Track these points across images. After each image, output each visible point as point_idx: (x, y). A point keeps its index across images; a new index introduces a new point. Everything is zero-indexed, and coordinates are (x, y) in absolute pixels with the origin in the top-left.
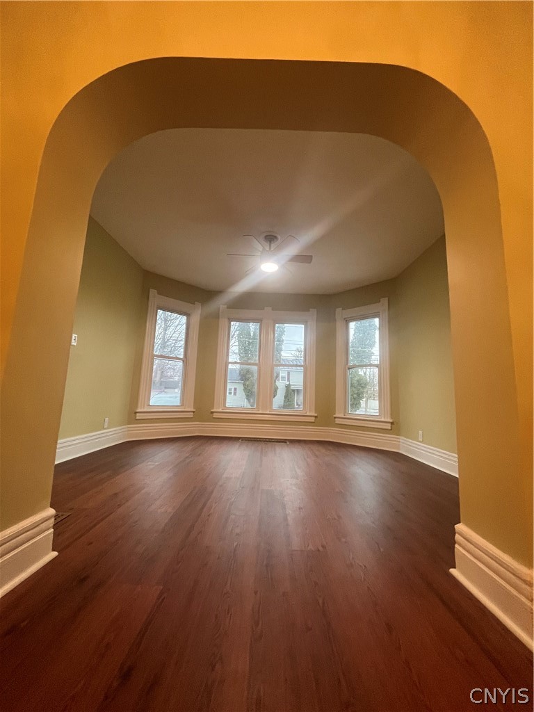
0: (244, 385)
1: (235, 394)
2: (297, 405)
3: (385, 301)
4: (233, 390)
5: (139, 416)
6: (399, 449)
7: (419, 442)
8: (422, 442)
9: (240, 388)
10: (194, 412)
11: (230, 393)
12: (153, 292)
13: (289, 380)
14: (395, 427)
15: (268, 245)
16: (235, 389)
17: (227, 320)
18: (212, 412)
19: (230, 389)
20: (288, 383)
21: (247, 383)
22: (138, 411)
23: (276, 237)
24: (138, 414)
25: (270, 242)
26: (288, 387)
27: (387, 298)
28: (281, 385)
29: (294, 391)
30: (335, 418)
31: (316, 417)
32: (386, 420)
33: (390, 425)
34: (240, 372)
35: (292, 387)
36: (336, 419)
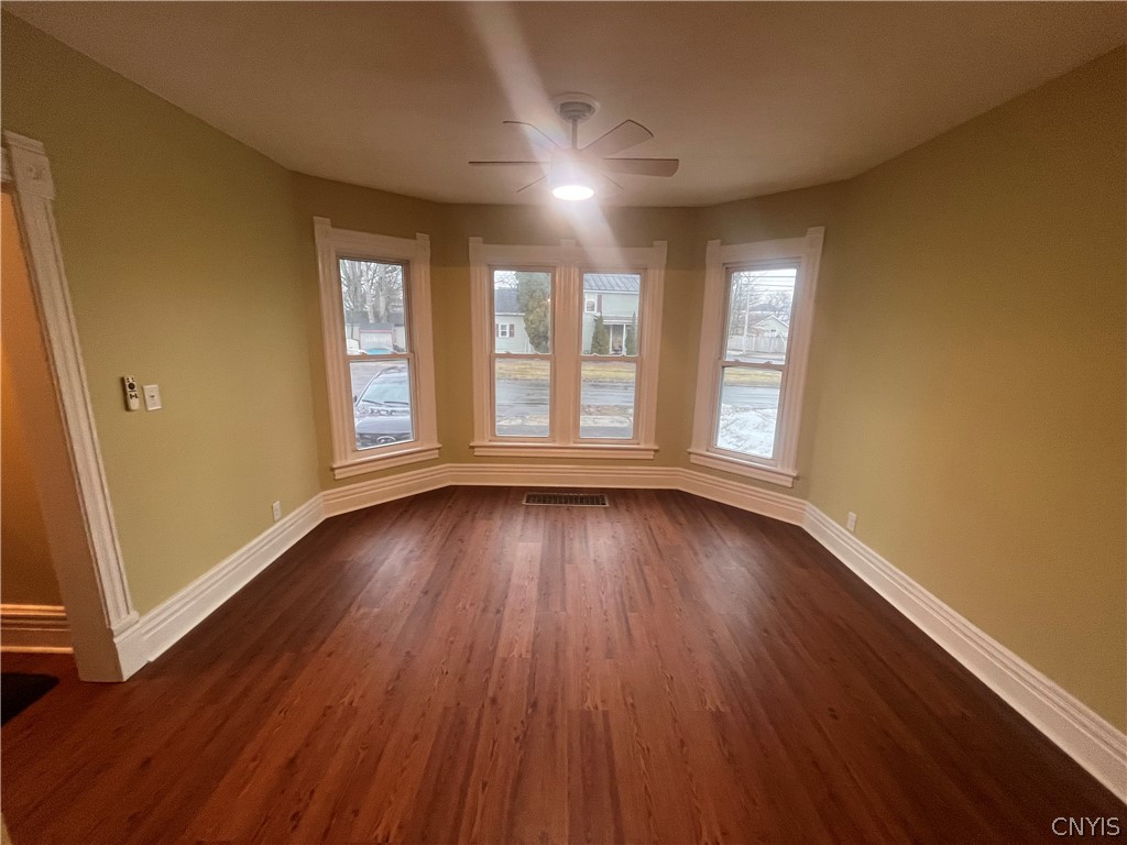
0: (526, 320)
1: (512, 334)
2: (614, 350)
3: (817, 233)
4: (508, 328)
5: (339, 475)
6: (801, 521)
7: (848, 530)
8: (853, 533)
9: (520, 326)
10: (439, 449)
11: (504, 333)
12: (322, 226)
13: (600, 310)
14: (800, 485)
15: (571, 125)
16: (512, 327)
17: (486, 269)
18: (473, 447)
19: (503, 327)
20: (599, 314)
21: (531, 318)
22: (335, 466)
23: (589, 108)
24: (337, 471)
25: (575, 121)
26: (599, 321)
27: (822, 229)
28: (588, 318)
29: (607, 327)
30: (690, 453)
31: (656, 451)
32: (786, 471)
33: (791, 480)
34: (518, 299)
35: (606, 322)
36: (692, 456)
